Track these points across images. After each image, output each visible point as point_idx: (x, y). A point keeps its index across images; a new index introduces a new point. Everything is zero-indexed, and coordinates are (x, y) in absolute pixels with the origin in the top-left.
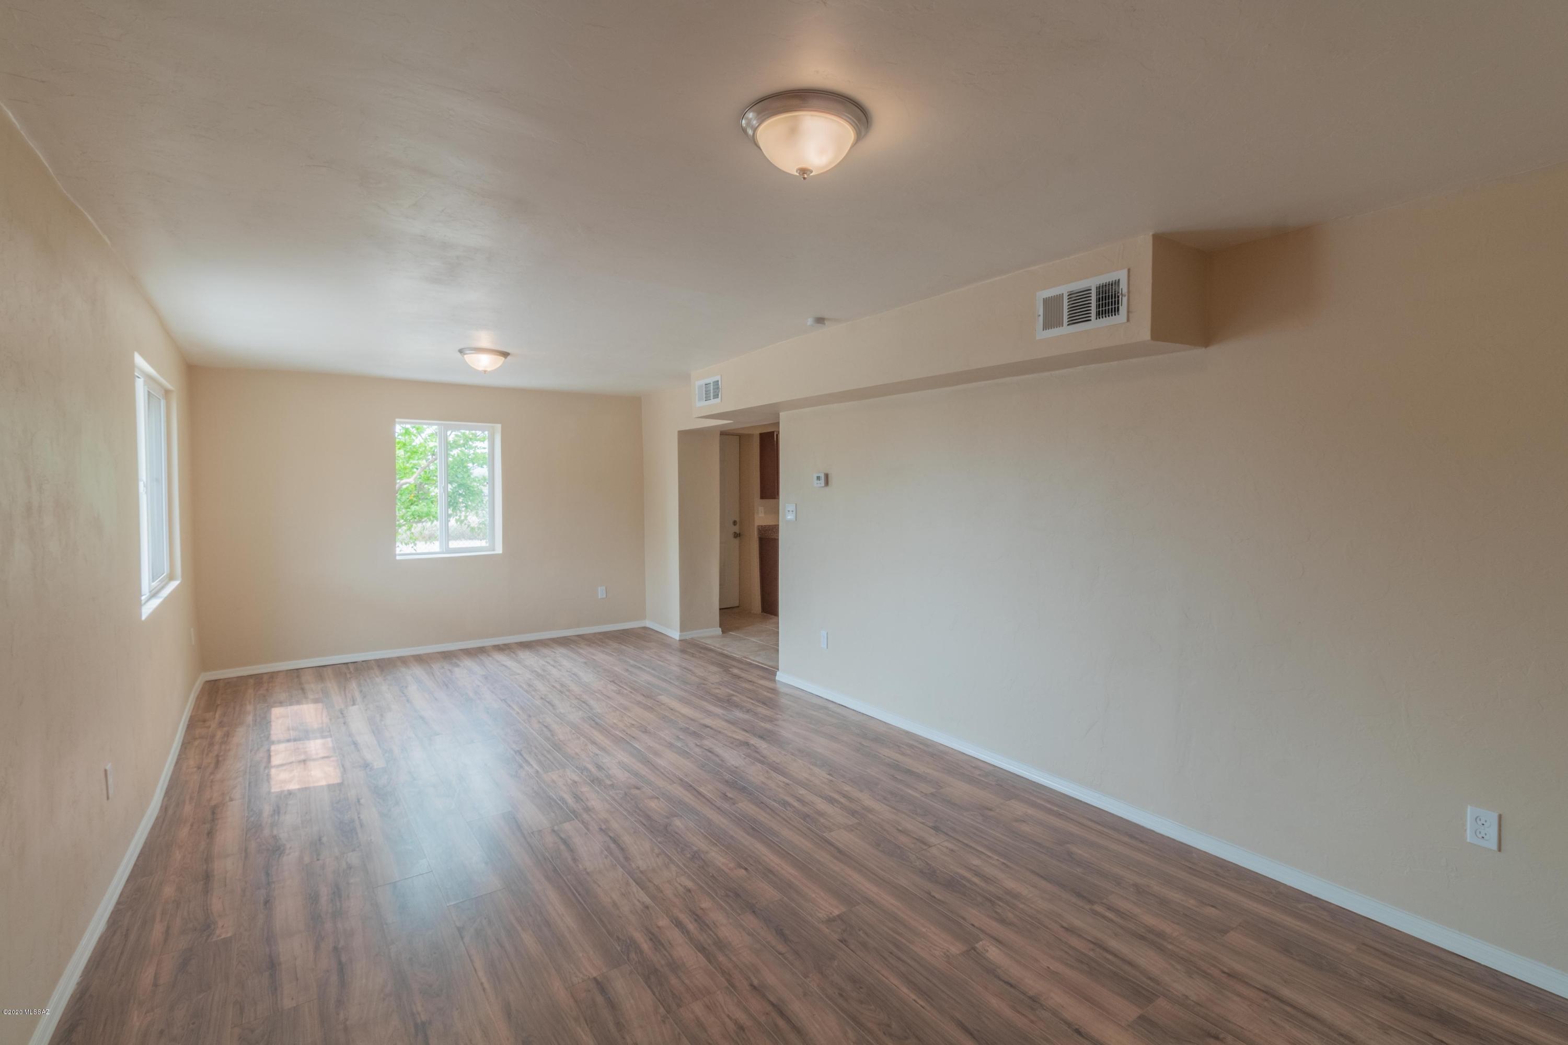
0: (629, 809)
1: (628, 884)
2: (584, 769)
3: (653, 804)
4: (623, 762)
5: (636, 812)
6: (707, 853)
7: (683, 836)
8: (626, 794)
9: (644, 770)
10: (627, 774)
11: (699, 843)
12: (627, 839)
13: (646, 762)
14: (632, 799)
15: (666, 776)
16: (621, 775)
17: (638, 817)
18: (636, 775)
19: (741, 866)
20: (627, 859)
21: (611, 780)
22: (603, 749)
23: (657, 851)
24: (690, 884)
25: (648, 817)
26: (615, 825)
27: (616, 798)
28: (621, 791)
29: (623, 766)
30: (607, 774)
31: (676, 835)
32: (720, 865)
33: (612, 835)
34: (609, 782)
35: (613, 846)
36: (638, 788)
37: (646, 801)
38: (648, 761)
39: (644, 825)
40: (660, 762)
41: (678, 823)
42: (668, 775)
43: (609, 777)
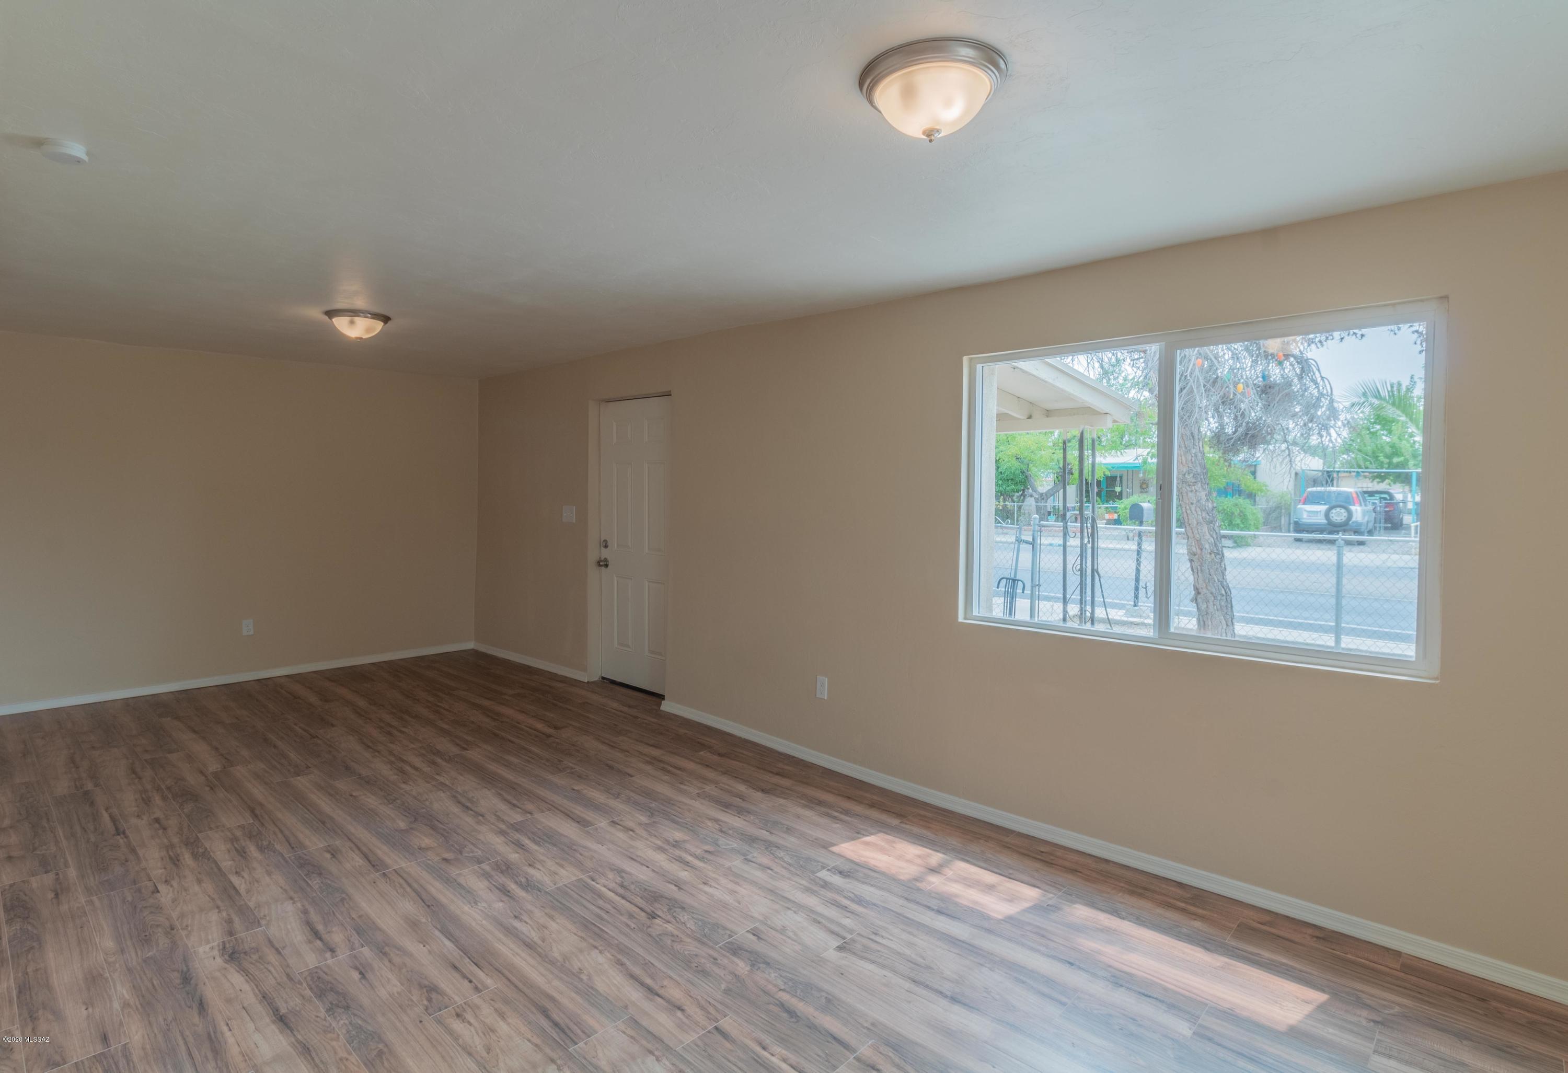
0: (455, 835)
1: (453, 784)
2: (528, 886)
3: (427, 841)
4: (470, 903)
5: (448, 833)
6: (381, 804)
7: (399, 814)
8: (461, 853)
9: (436, 888)
10: (461, 880)
11: (386, 810)
12: (455, 809)
13: (431, 905)
14: (452, 845)
15: (406, 881)
16: (469, 877)
17: (445, 828)
18: (449, 881)
19: (355, 797)
20: (454, 797)
21: (483, 869)
22: (510, 932)
23: (427, 803)
24: (403, 786)
25: (433, 828)
26: (470, 820)
27: (472, 846)
28: (467, 855)
29: (470, 896)
30: (490, 879)
31: (407, 814)
32: (372, 797)
33: (470, 812)
34: (486, 867)
35: (469, 804)
36: (445, 860)
37: (436, 845)
38: (429, 906)
39: (438, 821)
40: (408, 906)
41: (402, 825)
42: (402, 881)
43: (487, 876)
